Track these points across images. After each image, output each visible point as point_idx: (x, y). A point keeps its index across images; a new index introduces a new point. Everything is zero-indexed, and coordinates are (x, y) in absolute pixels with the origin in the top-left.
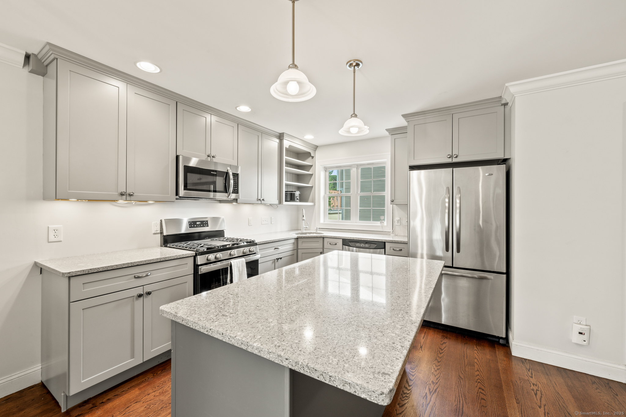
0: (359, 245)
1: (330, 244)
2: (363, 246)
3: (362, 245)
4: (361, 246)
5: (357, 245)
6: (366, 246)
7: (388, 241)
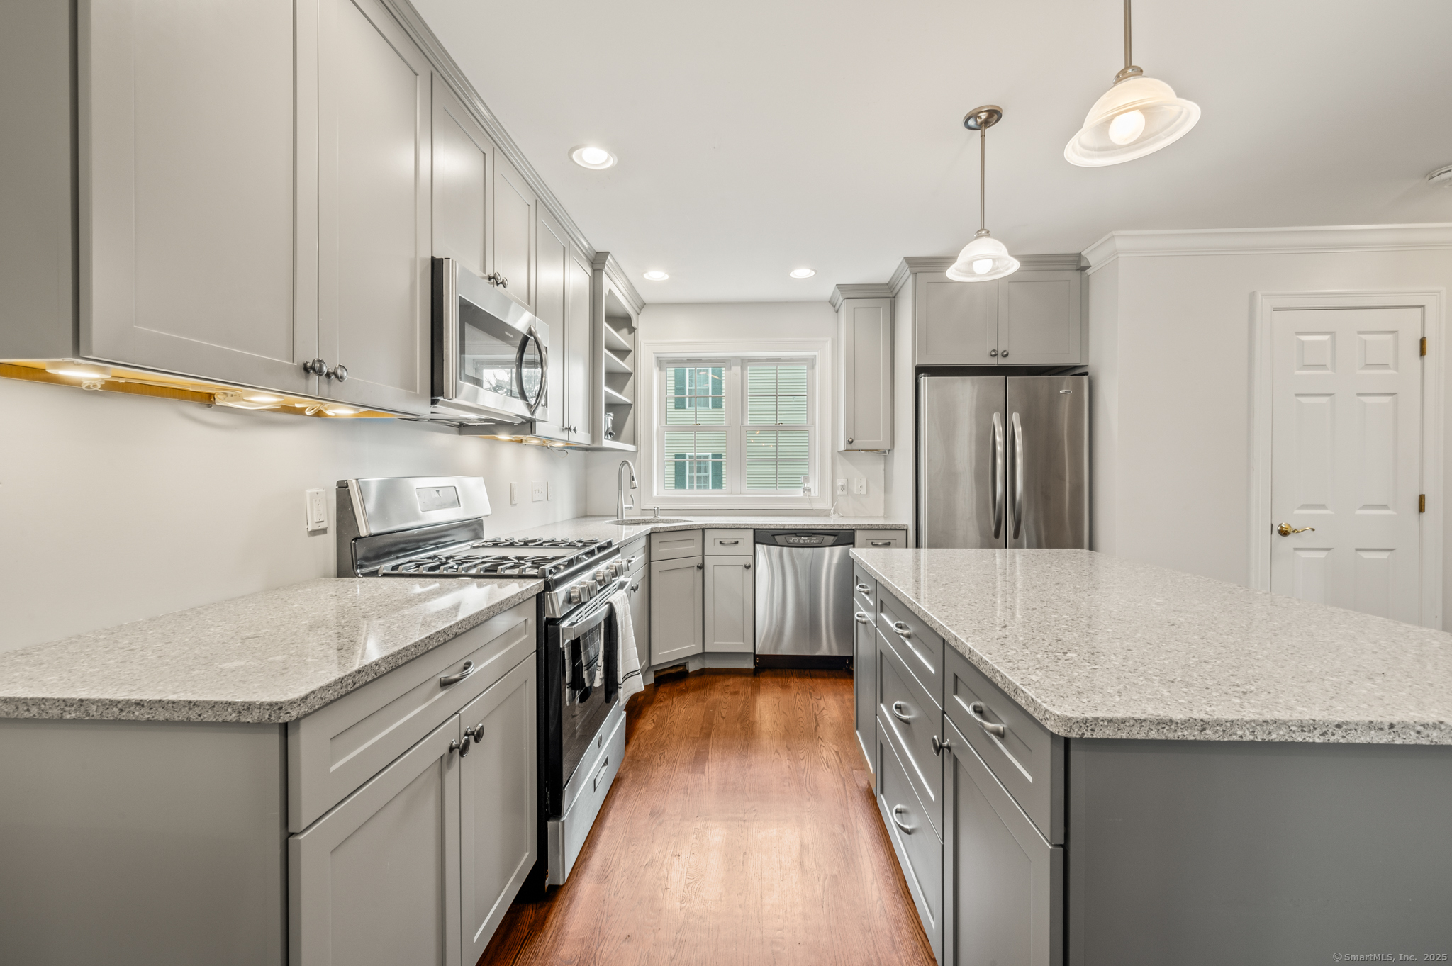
0: (796, 541)
1: (721, 542)
2: (806, 541)
3: (804, 540)
4: (802, 542)
5: (791, 541)
6: (812, 541)
7: (864, 527)
